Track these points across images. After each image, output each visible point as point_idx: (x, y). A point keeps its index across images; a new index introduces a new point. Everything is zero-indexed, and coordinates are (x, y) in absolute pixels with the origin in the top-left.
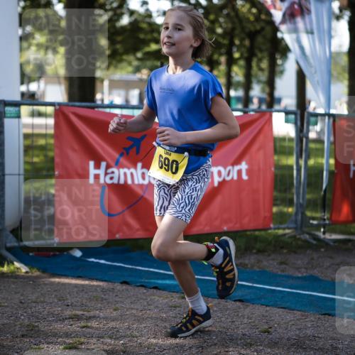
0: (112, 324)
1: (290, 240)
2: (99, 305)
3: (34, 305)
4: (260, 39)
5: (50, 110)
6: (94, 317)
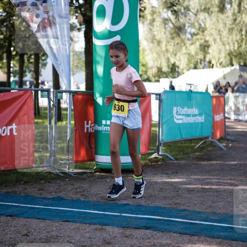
1: (46, 175)
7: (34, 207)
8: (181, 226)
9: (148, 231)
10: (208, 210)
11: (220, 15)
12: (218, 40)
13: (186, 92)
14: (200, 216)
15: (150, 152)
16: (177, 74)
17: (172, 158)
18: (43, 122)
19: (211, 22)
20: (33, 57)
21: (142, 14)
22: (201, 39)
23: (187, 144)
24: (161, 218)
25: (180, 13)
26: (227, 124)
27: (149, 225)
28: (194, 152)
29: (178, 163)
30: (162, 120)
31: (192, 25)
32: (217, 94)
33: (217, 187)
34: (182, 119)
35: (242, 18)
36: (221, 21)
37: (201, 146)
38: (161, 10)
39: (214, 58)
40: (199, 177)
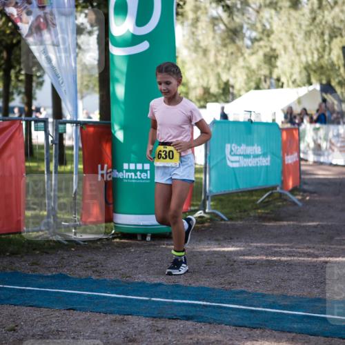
7: (24, 289)
8: (237, 316)
9: (189, 323)
10: (275, 292)
11: (293, 12)
12: (290, 48)
13: (244, 123)
14: (265, 301)
15: (192, 208)
16: (231, 96)
17: (224, 217)
18: (38, 167)
19: (280, 23)
20: (23, 72)
21: (180, 10)
22: (266, 46)
23: (246, 198)
24: (208, 303)
25: (235, 9)
26: (303, 168)
27: (191, 314)
28: (255, 209)
29: (232, 225)
30: (209, 163)
31: (253, 27)
32: (289, 125)
33: (289, 259)
34: (239, 162)
35: (323, 17)
36: (293, 21)
37: (267, 200)
38: (208, 5)
39: (284, 73)
40: (263, 244)
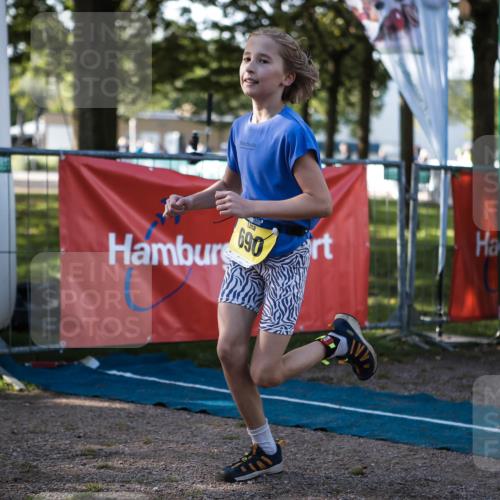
0: (142, 463)
1: (392, 344)
2: (124, 436)
3: (32, 436)
4: (348, 62)
5: (53, 161)
6: (117, 453)
